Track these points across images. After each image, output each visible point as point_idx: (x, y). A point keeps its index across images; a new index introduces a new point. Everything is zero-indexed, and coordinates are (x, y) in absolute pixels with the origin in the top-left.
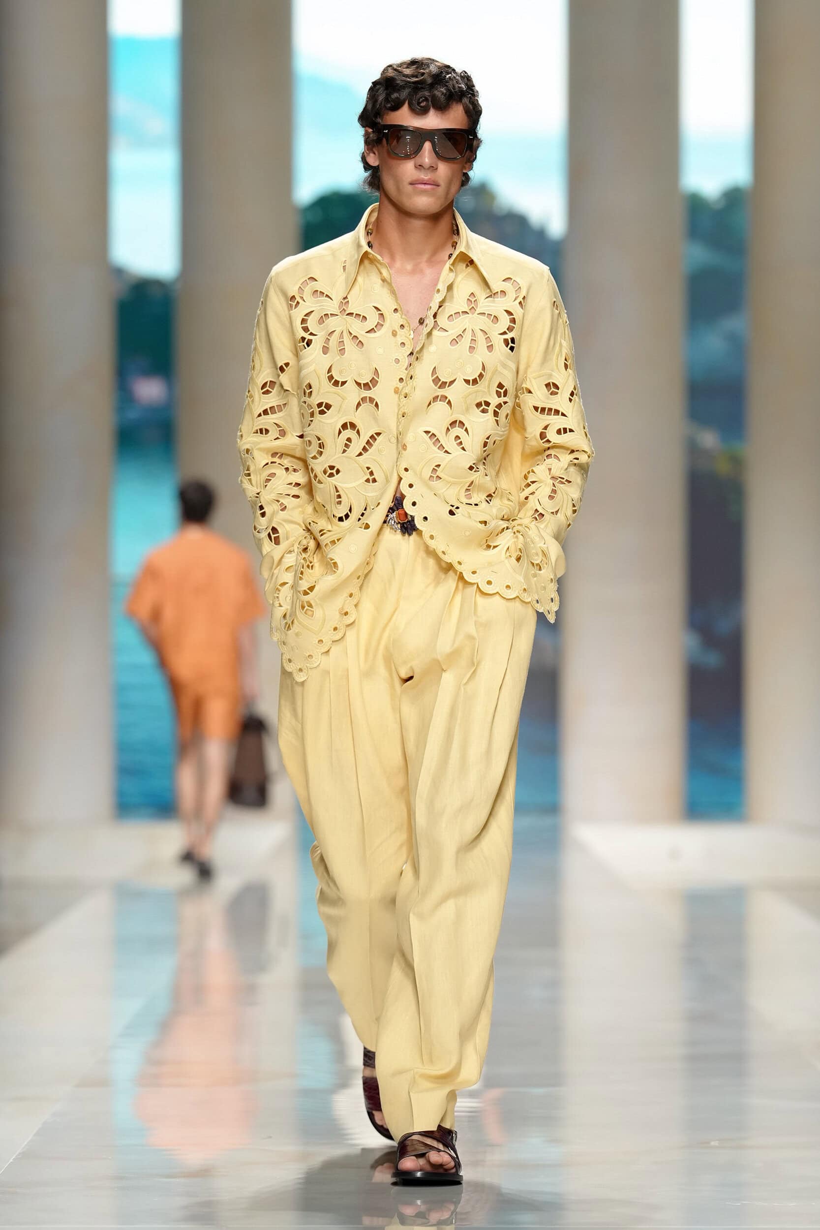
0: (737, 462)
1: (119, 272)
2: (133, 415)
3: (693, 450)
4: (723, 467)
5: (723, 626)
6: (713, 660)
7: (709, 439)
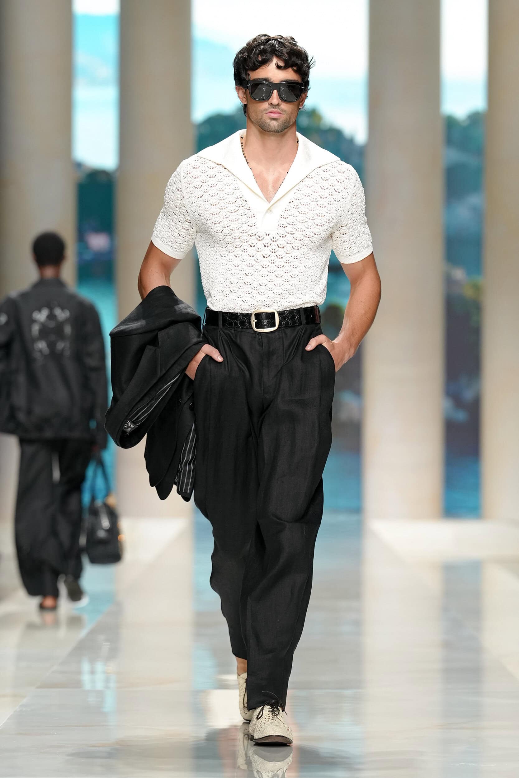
0: (477, 288)
1: (79, 165)
2: (88, 257)
3: (449, 281)
4: (468, 293)
5: (468, 395)
6: (461, 416)
7: (459, 274)
